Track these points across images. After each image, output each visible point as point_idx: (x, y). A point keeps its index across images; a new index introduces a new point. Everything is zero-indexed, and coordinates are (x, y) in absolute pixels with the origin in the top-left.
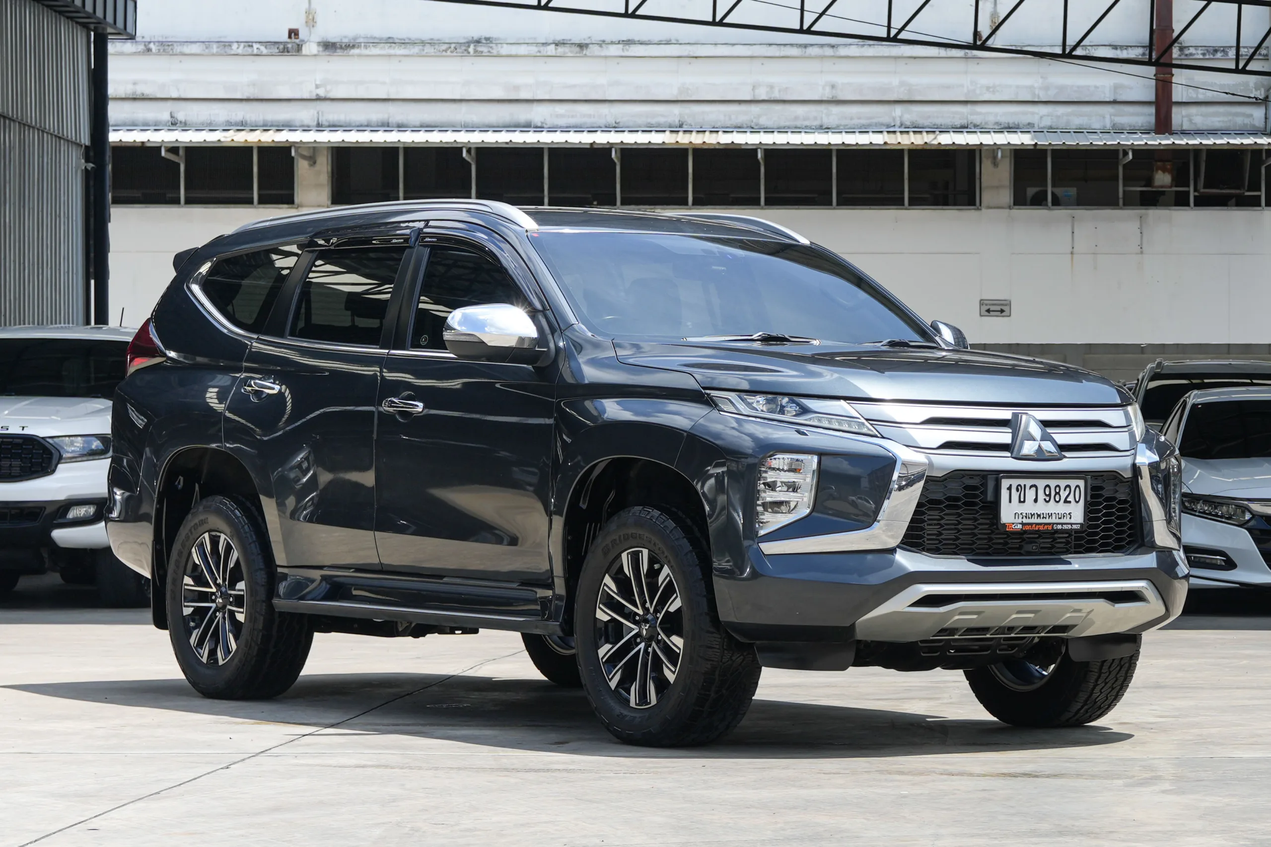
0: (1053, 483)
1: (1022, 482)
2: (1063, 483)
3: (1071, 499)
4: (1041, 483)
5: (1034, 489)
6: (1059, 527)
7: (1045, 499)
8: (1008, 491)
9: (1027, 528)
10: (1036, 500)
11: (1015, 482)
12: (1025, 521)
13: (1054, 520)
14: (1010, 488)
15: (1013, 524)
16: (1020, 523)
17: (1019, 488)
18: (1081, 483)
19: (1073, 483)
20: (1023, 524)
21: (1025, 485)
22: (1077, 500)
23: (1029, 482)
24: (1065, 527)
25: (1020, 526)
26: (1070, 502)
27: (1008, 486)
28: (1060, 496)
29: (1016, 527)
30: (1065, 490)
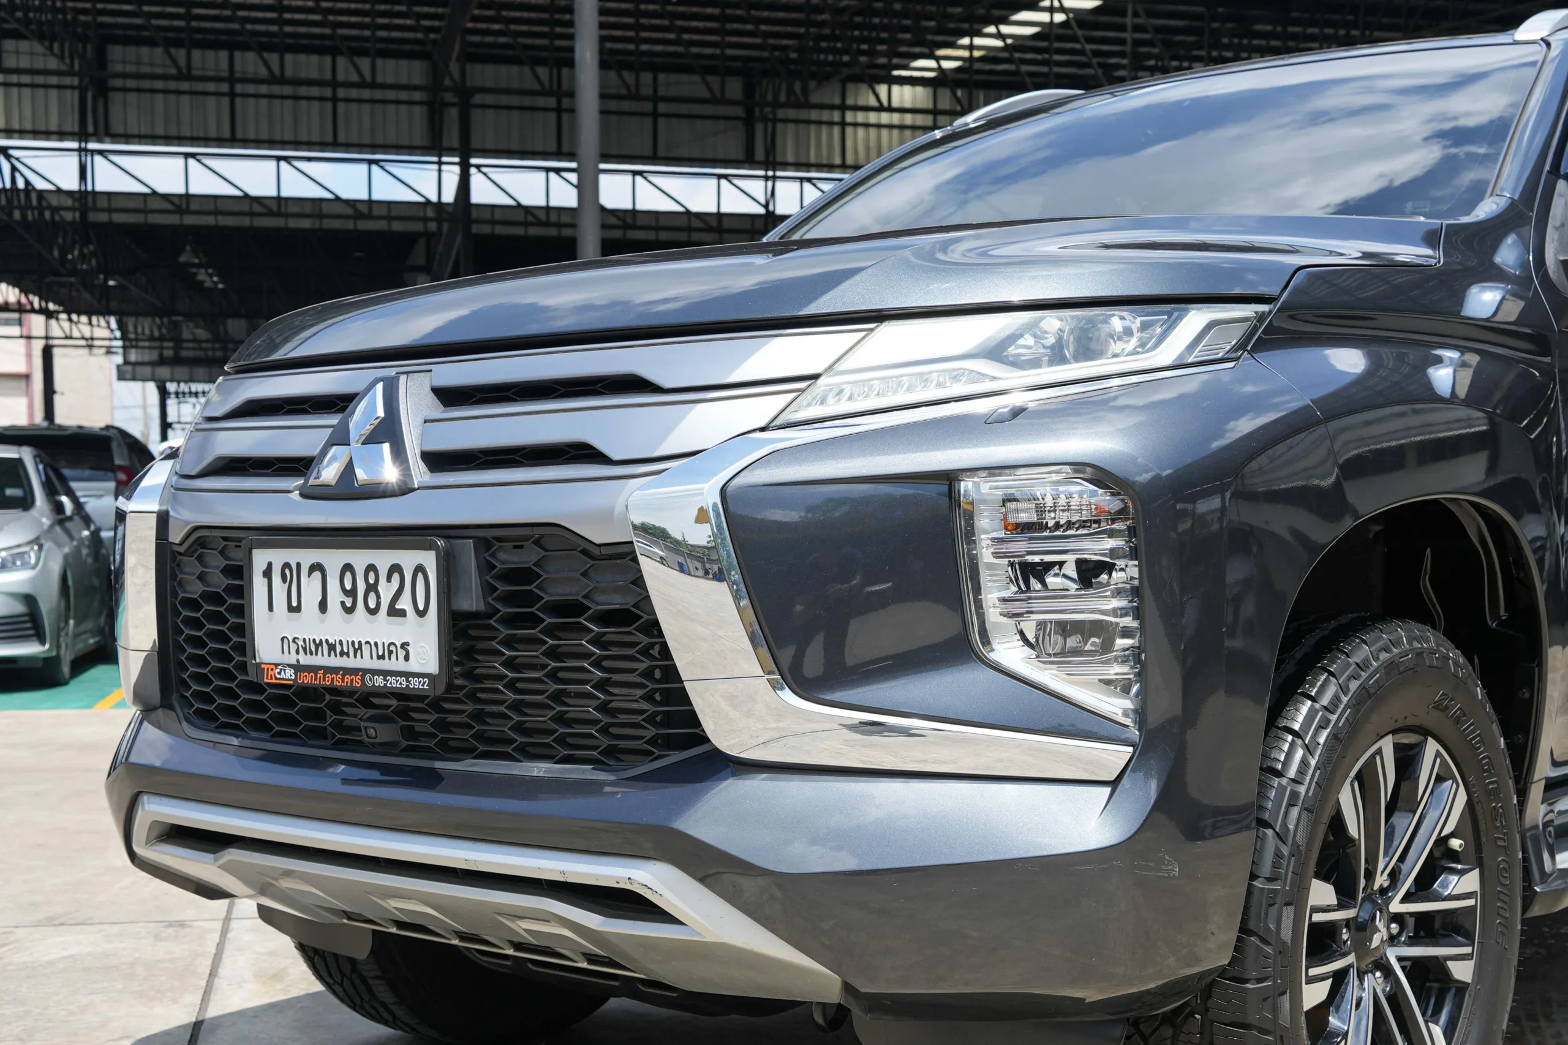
0: (360, 559)
1: (292, 556)
2: (383, 559)
3: (404, 603)
4: (333, 559)
5: (317, 575)
6: (379, 681)
7: (343, 603)
8: (266, 580)
9: (306, 679)
10: (323, 606)
11: (278, 557)
12: (305, 660)
13: (366, 661)
14: (268, 573)
15: (277, 665)
16: (290, 666)
17: (287, 572)
18: (429, 559)
19: (408, 559)
20: (298, 668)
21: (298, 565)
22: (421, 608)
23: (306, 557)
24: (393, 682)
25: (289, 674)
26: (402, 613)
27: (265, 567)
28: (378, 597)
29: (283, 675)
30: (389, 580)
